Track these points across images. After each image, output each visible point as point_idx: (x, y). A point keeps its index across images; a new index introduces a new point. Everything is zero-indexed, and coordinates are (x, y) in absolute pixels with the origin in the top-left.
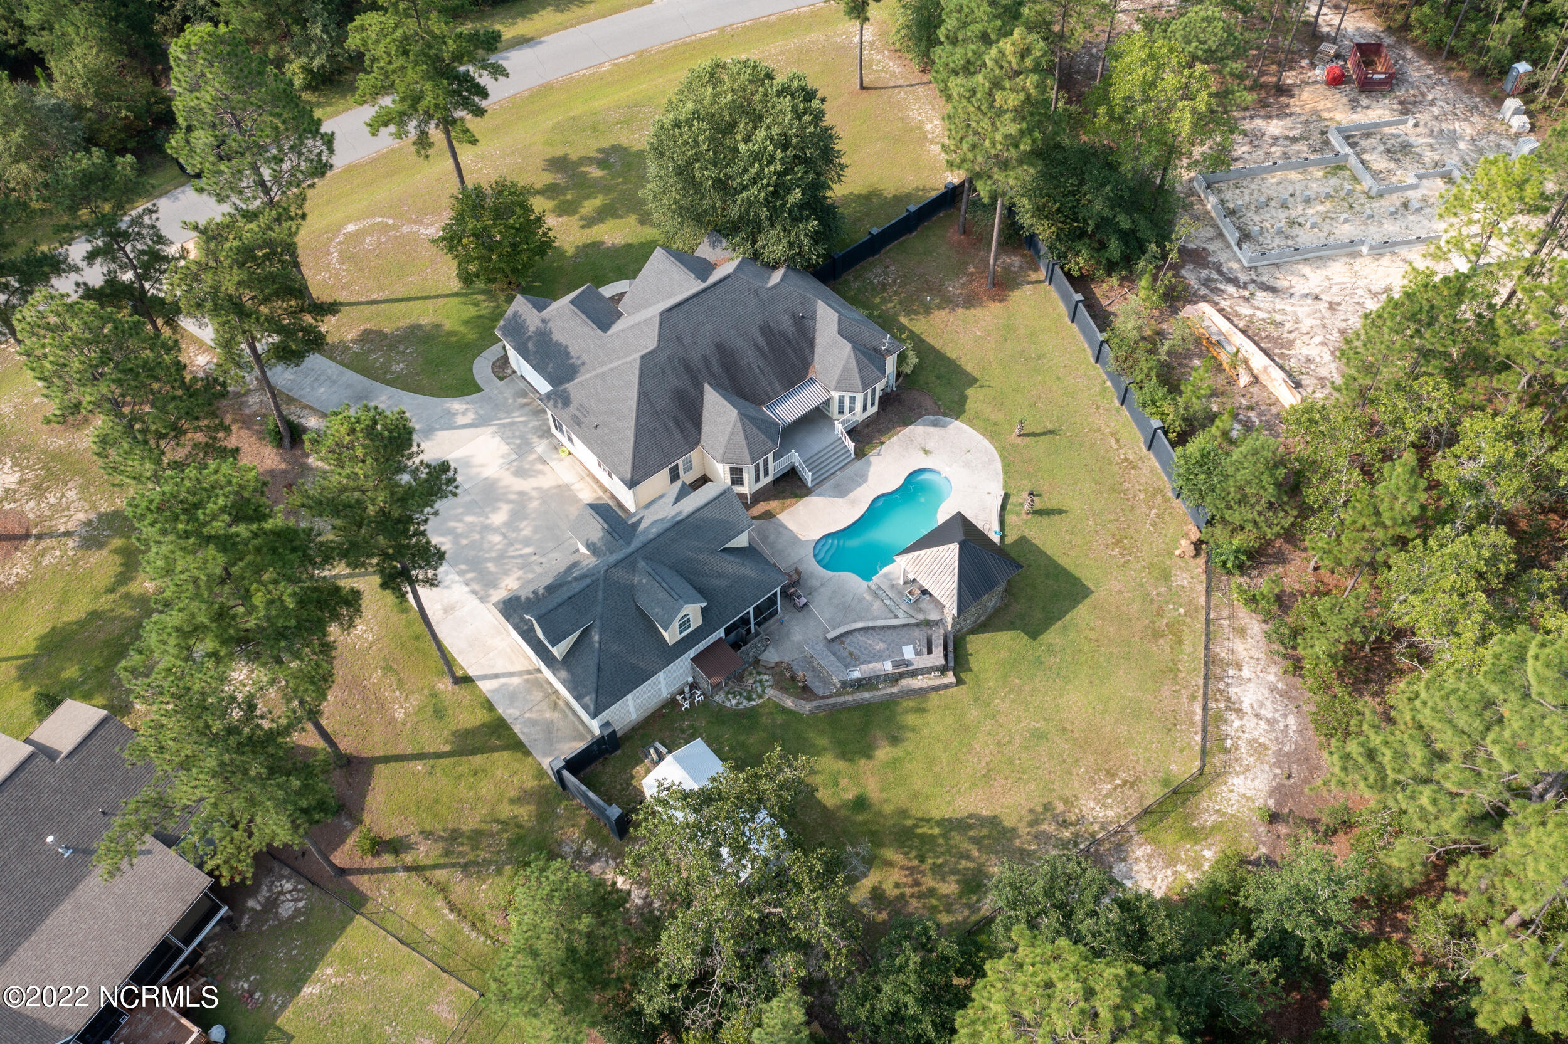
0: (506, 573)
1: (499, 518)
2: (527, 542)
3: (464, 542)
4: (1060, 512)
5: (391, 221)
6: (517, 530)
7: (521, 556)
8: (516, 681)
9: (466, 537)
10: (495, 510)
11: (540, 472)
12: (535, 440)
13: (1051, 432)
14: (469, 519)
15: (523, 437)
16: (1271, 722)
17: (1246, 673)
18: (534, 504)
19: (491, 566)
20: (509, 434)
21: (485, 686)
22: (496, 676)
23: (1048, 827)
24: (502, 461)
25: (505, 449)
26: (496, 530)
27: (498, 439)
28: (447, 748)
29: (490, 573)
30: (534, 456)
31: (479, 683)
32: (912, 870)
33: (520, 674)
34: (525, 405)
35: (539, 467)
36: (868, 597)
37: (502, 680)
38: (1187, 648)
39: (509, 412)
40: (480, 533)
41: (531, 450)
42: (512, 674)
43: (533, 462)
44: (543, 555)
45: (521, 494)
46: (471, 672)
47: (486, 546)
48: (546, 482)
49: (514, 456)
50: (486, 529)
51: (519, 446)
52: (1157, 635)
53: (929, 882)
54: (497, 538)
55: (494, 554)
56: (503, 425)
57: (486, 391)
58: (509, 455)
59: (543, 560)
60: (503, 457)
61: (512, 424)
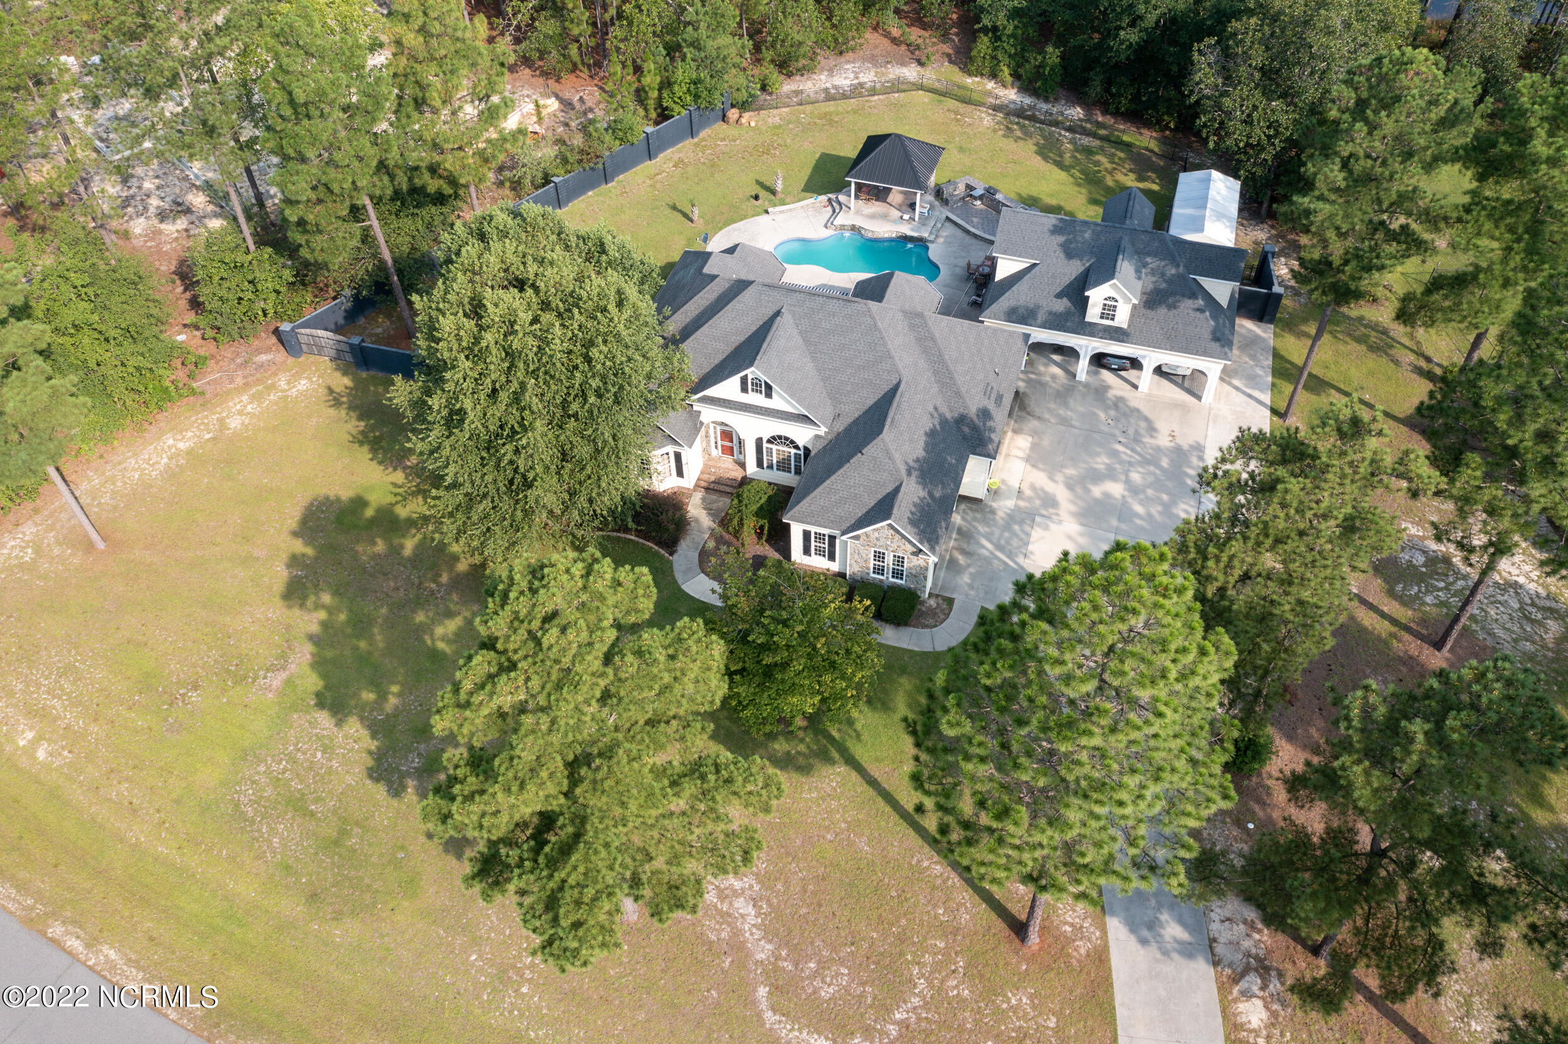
0: (1158, 449)
1: (1116, 489)
2: (1114, 454)
3: (1165, 497)
4: (759, 183)
5: (762, 991)
6: (1110, 468)
7: (1133, 450)
8: (1236, 382)
9: (1160, 499)
10: (1107, 495)
11: (1033, 487)
12: (1001, 514)
13: (674, 208)
14: (1139, 509)
15: (1007, 527)
16: (856, 73)
17: (828, 85)
18: (1070, 471)
19: (1165, 463)
20: (1015, 542)
21: (1266, 398)
22: (1250, 396)
23: (1019, 134)
24: (1052, 526)
25: (1036, 533)
26: (1128, 482)
27: (1031, 547)
28: (1333, 391)
29: (1172, 461)
30: (1022, 504)
31: (1268, 402)
32: (1110, 173)
33: (1230, 384)
34: (964, 552)
35: (1028, 492)
36: (941, 240)
37: (1249, 391)
38: (832, 109)
39: (987, 561)
40: (1144, 492)
41: (1017, 508)
42: (1237, 388)
43: (1029, 499)
44: (1114, 436)
45: (1070, 487)
46: (1268, 413)
47: (1151, 479)
48: (1040, 478)
49: (1038, 519)
50: (1134, 490)
51: (1021, 522)
52: (831, 122)
53: (1109, 166)
54: (1135, 477)
55: (1152, 468)
56: (1010, 556)
57: (979, 604)
58: (1039, 525)
59: (1117, 432)
60: (1047, 528)
61: (999, 547)
